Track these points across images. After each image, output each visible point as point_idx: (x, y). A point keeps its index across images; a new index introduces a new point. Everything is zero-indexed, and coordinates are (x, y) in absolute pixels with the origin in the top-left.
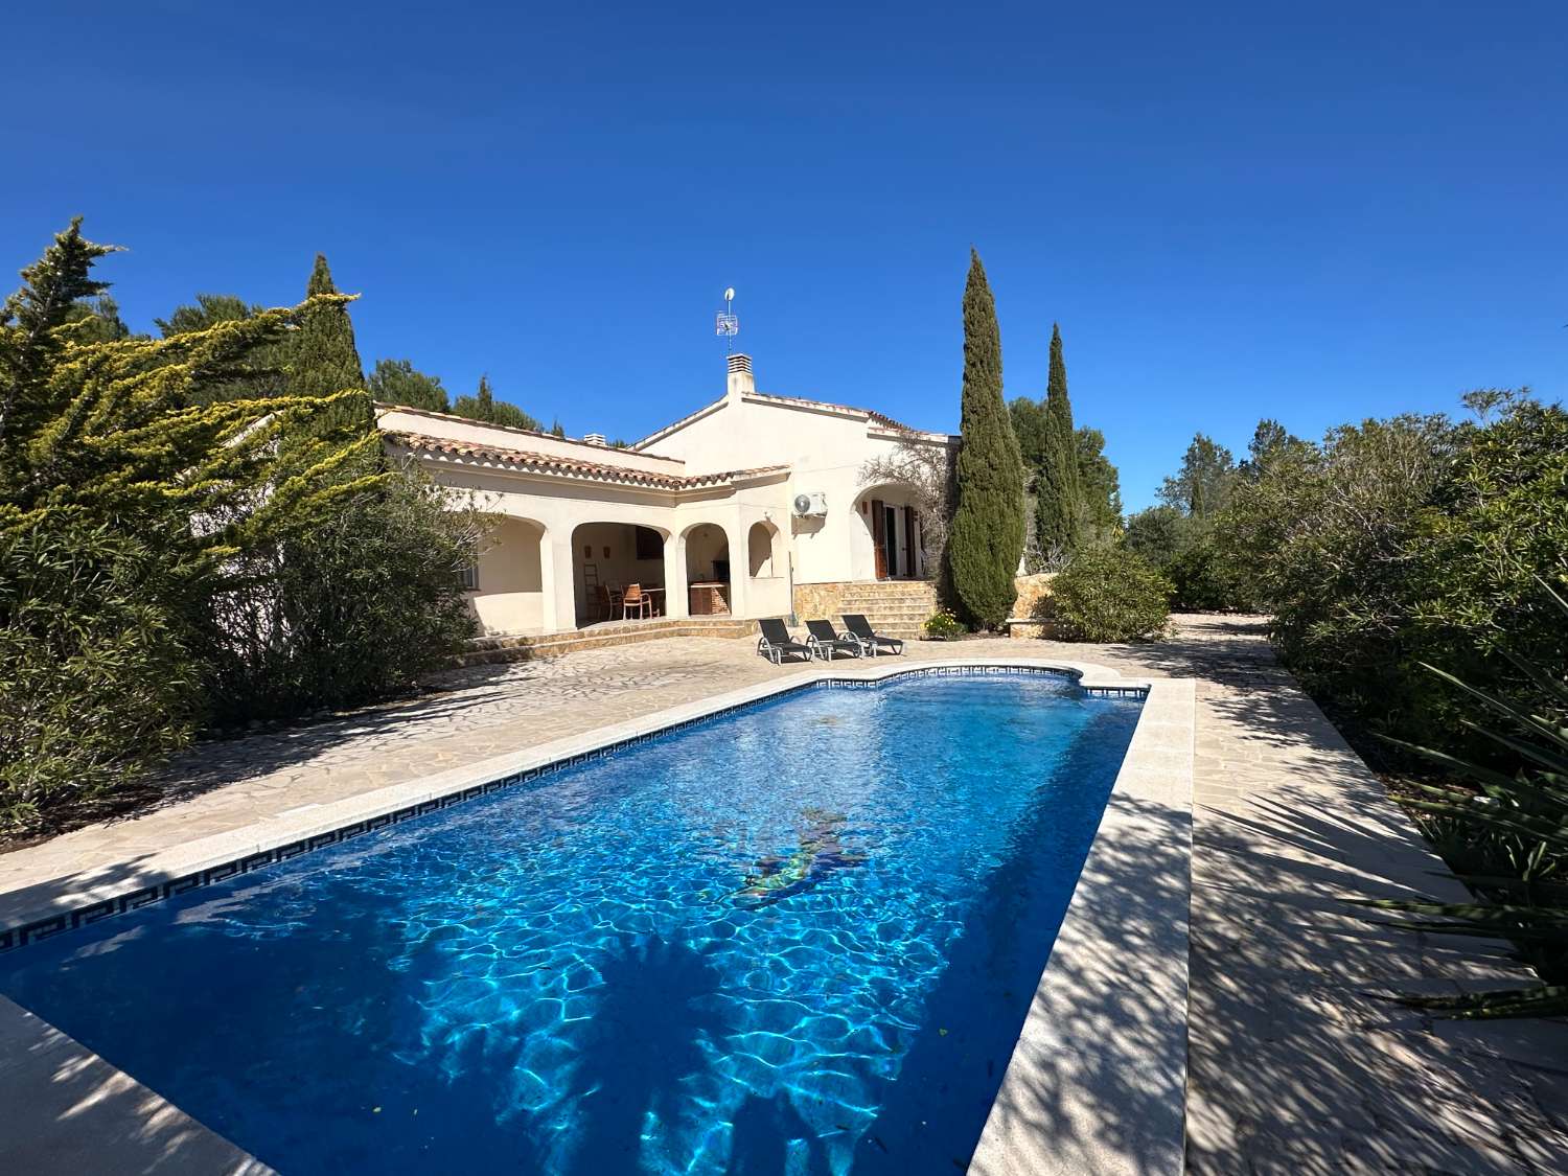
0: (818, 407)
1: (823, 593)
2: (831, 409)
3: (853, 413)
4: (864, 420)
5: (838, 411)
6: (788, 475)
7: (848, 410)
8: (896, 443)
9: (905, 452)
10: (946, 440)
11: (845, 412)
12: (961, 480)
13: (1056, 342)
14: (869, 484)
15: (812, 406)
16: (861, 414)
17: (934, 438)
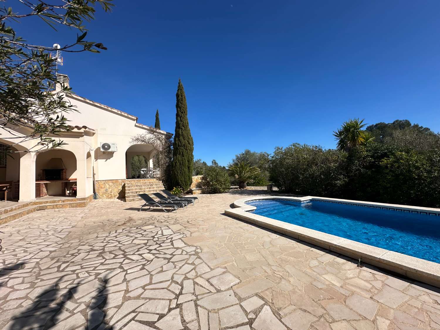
0: (113, 110)
1: (111, 184)
2: (119, 112)
3: (130, 116)
4: (134, 120)
5: (123, 114)
6: (94, 134)
7: (128, 115)
8: (146, 131)
9: (150, 135)
10: (166, 133)
11: (126, 115)
12: (179, 146)
13: (157, 114)
14: (135, 143)
15: (110, 109)
16: (134, 118)
17: (162, 132)
